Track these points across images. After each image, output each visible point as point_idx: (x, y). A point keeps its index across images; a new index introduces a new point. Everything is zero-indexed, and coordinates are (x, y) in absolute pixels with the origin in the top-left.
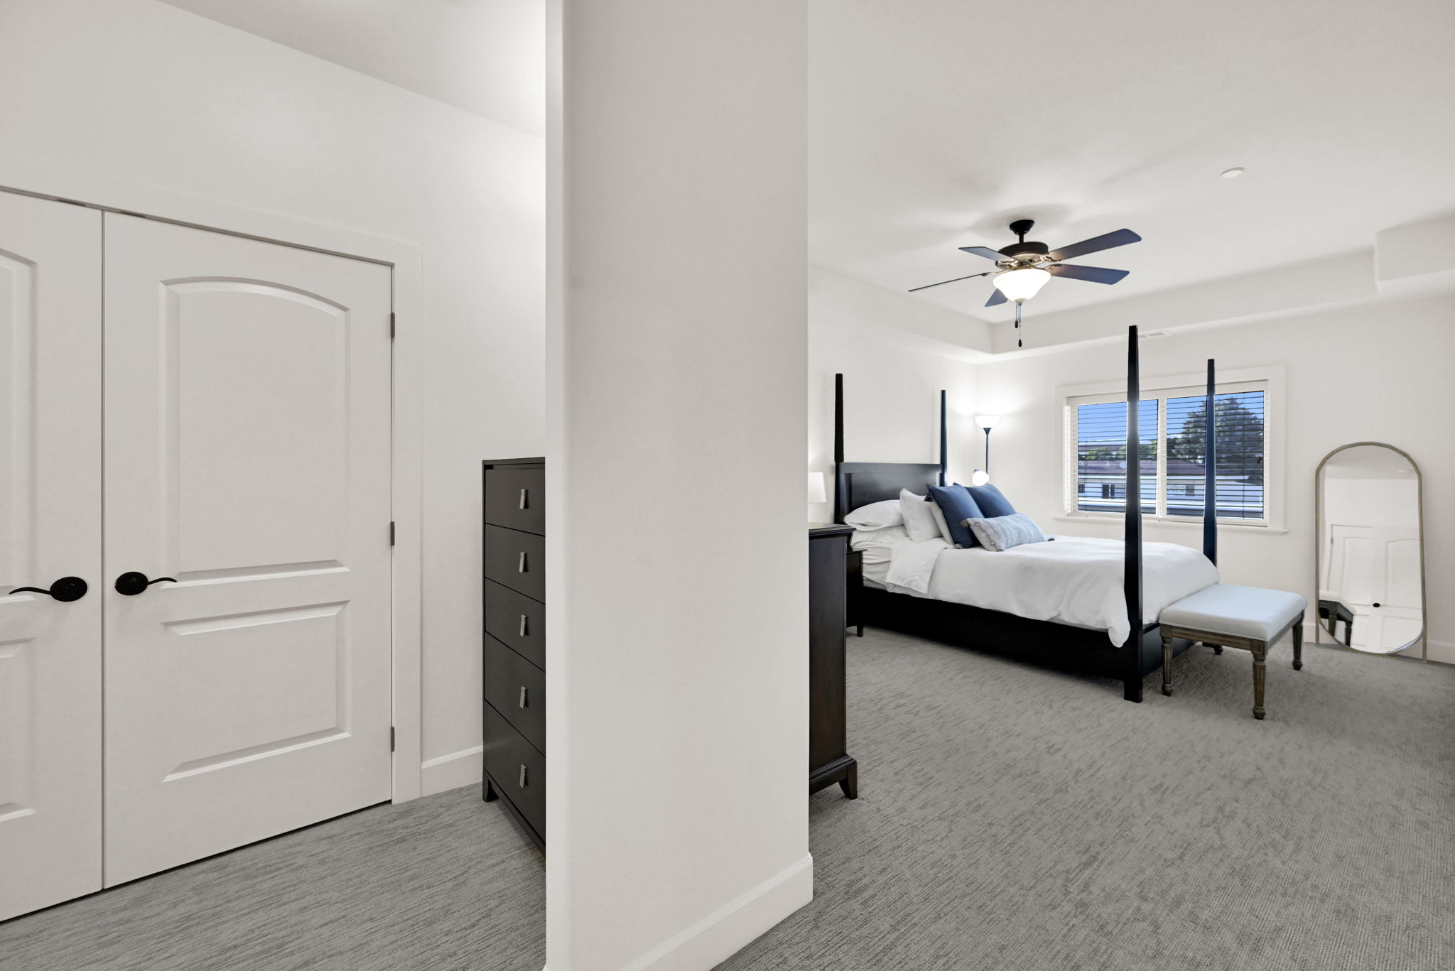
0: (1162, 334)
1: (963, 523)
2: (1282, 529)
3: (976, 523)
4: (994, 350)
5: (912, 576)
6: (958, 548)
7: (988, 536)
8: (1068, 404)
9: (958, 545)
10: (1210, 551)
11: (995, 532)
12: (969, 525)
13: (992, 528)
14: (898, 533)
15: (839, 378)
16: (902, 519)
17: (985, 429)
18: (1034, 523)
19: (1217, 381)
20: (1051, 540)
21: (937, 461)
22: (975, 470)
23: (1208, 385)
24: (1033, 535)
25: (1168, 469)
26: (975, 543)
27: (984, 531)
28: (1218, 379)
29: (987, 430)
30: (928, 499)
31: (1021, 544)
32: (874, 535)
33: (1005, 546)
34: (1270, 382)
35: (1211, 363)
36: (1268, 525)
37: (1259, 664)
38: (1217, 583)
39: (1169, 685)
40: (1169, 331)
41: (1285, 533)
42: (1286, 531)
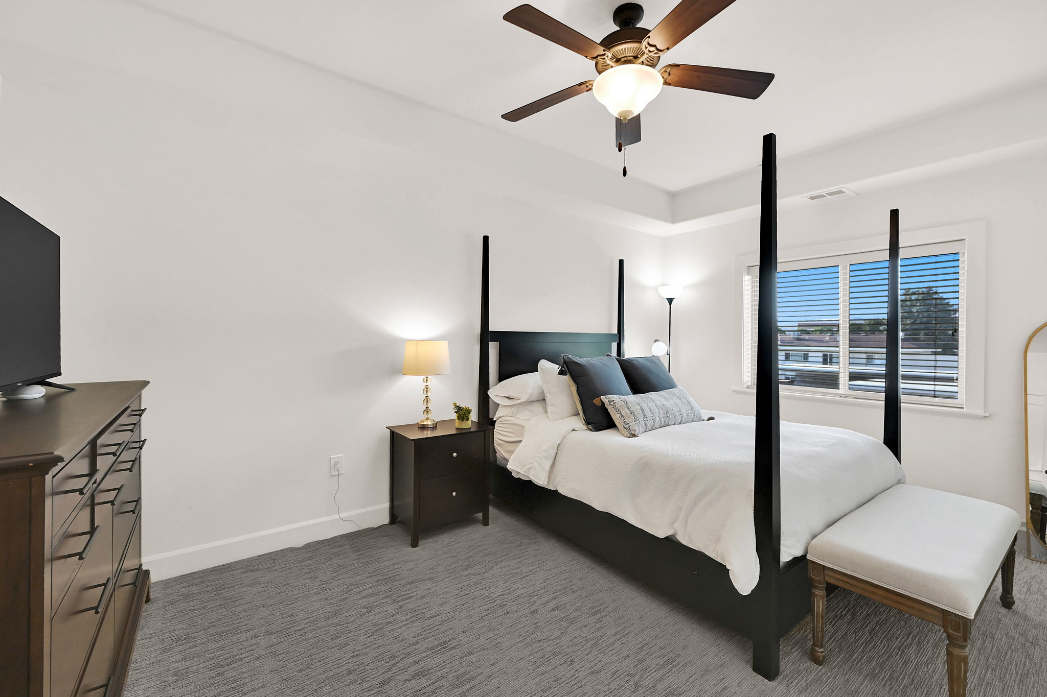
0: (841, 192)
1: (596, 401)
2: (981, 412)
3: (610, 401)
4: (674, 218)
5: (532, 463)
6: (591, 430)
7: (622, 417)
8: (748, 274)
9: (590, 427)
10: (892, 440)
11: (632, 412)
12: (603, 403)
13: (628, 407)
14: (538, 408)
15: (486, 239)
16: (543, 393)
17: (668, 299)
18: (691, 399)
19: (902, 242)
20: (711, 419)
21: (615, 331)
22: (656, 341)
23: (890, 249)
24: (685, 414)
25: (851, 340)
26: (610, 424)
27: (618, 411)
28: (904, 240)
29: (670, 301)
30: (561, 373)
31: (667, 425)
32: (514, 409)
33: (642, 430)
34: (966, 240)
35: (894, 214)
36: (964, 406)
37: (956, 651)
38: (899, 482)
39: (821, 650)
40: (851, 187)
41: (985, 417)
42: (987, 415)
